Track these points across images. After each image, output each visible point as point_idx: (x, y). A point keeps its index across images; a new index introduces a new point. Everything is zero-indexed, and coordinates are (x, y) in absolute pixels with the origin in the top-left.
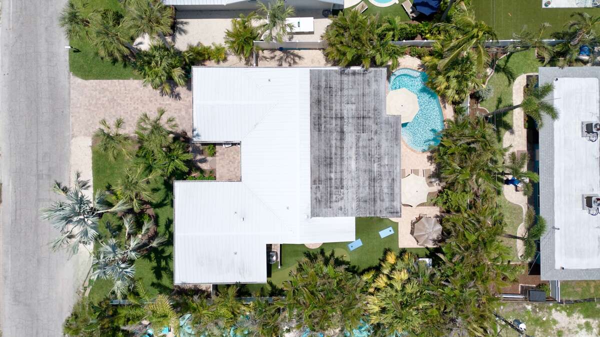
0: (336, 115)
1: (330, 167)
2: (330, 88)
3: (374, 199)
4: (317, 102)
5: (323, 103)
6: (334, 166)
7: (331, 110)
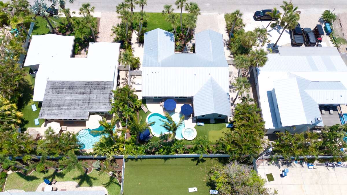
0: (92, 91)
1: (68, 89)
2: (105, 89)
3: (50, 107)
4: (98, 84)
5: (98, 86)
6: (69, 90)
7: (94, 89)
